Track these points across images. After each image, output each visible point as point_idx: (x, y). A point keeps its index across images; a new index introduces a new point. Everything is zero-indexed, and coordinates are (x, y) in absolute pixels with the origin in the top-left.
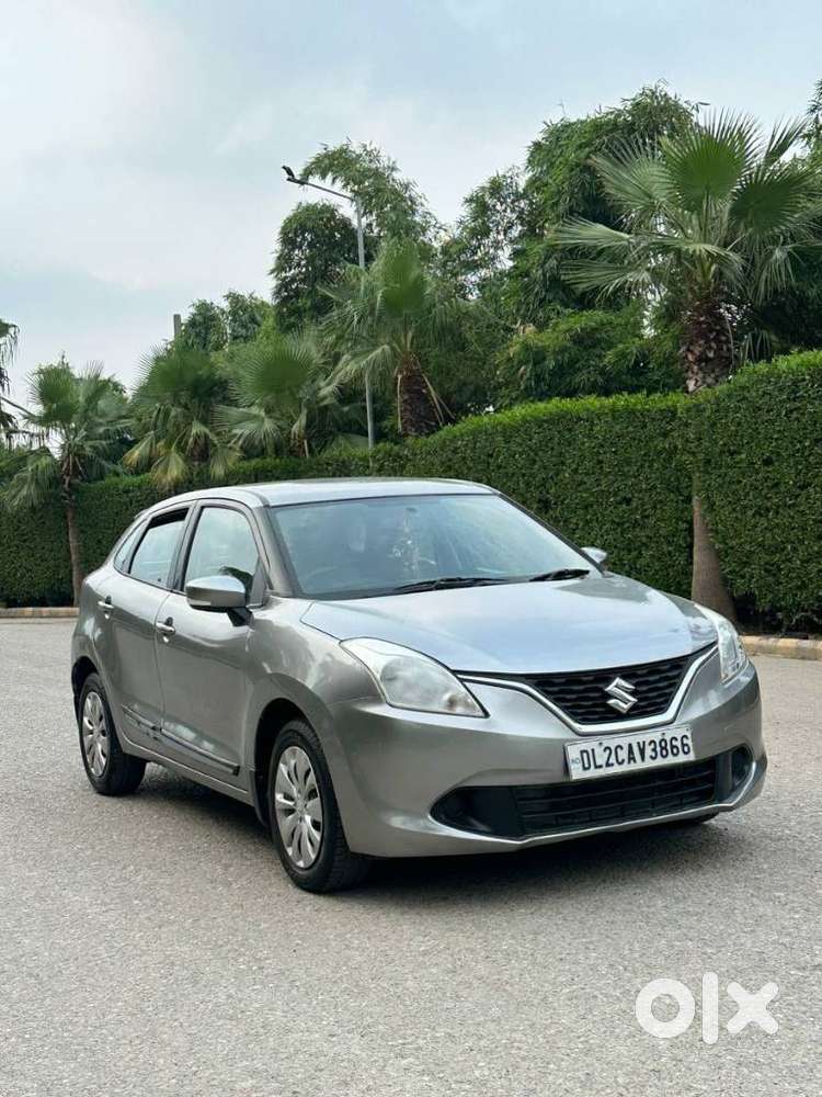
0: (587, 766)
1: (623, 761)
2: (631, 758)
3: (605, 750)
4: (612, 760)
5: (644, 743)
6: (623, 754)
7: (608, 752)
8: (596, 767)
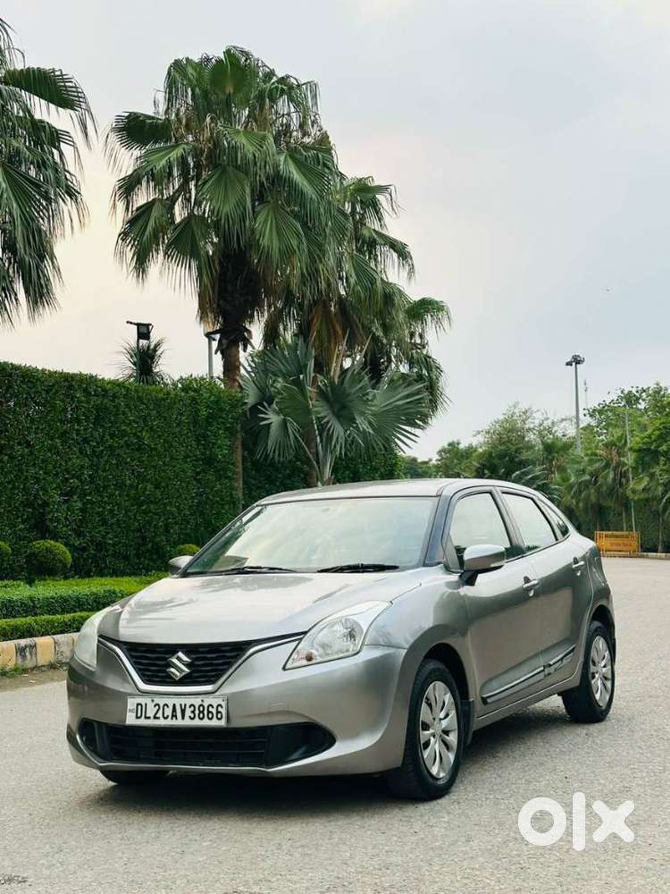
0: (139, 715)
1: (168, 716)
2: (174, 716)
3: (155, 706)
4: (160, 714)
5: (185, 705)
6: (168, 712)
7: (157, 707)
8: (146, 718)
